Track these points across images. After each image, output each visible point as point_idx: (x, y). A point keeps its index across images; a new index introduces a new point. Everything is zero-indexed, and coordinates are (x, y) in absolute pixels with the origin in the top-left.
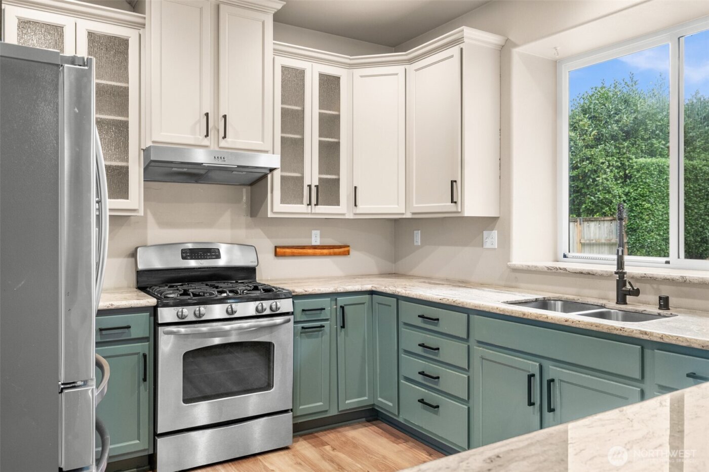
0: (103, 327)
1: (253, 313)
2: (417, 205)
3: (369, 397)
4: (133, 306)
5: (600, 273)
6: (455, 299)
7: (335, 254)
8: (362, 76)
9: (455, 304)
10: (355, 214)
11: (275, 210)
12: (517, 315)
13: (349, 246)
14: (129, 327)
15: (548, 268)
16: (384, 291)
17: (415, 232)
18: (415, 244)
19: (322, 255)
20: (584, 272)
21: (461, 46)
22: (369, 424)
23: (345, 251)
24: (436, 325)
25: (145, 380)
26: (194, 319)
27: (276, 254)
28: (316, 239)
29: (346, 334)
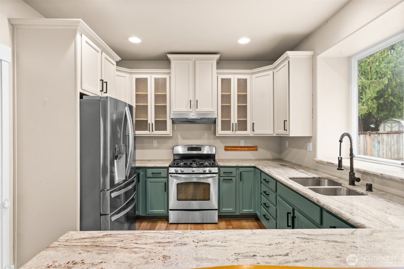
0: (153, 173)
1: (202, 172)
2: (277, 131)
3: (254, 210)
4: (161, 166)
6: (272, 174)
7: (250, 150)
8: (256, 77)
9: (272, 176)
10: (254, 134)
11: (219, 133)
13: (257, 147)
14: (160, 173)
17: (286, 141)
18: (286, 146)
19: (244, 150)
21: (289, 60)
22: (255, 221)
23: (255, 149)
24: (268, 184)
25: (165, 191)
26: (180, 172)
27: (225, 150)
28: (242, 144)
29: (243, 183)
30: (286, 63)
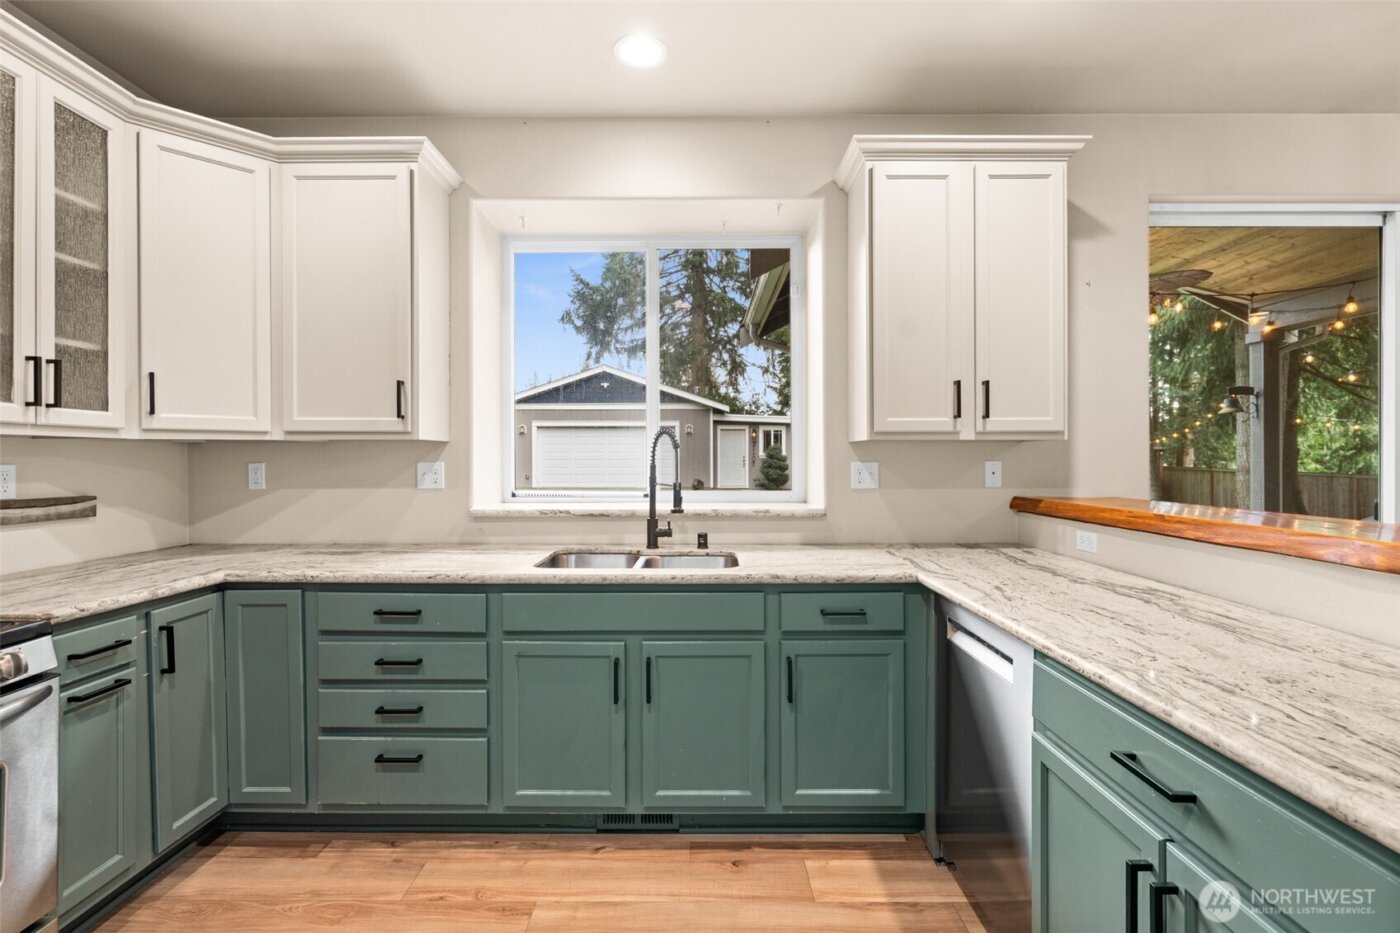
3: (218, 797)
5: (618, 513)
6: (462, 573)
9: (465, 581)
12: (592, 581)
13: (94, 498)
15: (542, 513)
16: (270, 580)
18: (252, 486)
20: (595, 513)
21: (413, 166)
23: (85, 510)
24: (415, 622)
28: (6, 487)
29: (172, 686)
30: (400, 169)
